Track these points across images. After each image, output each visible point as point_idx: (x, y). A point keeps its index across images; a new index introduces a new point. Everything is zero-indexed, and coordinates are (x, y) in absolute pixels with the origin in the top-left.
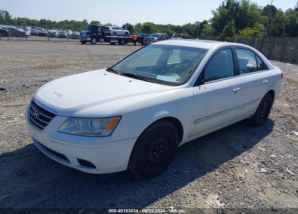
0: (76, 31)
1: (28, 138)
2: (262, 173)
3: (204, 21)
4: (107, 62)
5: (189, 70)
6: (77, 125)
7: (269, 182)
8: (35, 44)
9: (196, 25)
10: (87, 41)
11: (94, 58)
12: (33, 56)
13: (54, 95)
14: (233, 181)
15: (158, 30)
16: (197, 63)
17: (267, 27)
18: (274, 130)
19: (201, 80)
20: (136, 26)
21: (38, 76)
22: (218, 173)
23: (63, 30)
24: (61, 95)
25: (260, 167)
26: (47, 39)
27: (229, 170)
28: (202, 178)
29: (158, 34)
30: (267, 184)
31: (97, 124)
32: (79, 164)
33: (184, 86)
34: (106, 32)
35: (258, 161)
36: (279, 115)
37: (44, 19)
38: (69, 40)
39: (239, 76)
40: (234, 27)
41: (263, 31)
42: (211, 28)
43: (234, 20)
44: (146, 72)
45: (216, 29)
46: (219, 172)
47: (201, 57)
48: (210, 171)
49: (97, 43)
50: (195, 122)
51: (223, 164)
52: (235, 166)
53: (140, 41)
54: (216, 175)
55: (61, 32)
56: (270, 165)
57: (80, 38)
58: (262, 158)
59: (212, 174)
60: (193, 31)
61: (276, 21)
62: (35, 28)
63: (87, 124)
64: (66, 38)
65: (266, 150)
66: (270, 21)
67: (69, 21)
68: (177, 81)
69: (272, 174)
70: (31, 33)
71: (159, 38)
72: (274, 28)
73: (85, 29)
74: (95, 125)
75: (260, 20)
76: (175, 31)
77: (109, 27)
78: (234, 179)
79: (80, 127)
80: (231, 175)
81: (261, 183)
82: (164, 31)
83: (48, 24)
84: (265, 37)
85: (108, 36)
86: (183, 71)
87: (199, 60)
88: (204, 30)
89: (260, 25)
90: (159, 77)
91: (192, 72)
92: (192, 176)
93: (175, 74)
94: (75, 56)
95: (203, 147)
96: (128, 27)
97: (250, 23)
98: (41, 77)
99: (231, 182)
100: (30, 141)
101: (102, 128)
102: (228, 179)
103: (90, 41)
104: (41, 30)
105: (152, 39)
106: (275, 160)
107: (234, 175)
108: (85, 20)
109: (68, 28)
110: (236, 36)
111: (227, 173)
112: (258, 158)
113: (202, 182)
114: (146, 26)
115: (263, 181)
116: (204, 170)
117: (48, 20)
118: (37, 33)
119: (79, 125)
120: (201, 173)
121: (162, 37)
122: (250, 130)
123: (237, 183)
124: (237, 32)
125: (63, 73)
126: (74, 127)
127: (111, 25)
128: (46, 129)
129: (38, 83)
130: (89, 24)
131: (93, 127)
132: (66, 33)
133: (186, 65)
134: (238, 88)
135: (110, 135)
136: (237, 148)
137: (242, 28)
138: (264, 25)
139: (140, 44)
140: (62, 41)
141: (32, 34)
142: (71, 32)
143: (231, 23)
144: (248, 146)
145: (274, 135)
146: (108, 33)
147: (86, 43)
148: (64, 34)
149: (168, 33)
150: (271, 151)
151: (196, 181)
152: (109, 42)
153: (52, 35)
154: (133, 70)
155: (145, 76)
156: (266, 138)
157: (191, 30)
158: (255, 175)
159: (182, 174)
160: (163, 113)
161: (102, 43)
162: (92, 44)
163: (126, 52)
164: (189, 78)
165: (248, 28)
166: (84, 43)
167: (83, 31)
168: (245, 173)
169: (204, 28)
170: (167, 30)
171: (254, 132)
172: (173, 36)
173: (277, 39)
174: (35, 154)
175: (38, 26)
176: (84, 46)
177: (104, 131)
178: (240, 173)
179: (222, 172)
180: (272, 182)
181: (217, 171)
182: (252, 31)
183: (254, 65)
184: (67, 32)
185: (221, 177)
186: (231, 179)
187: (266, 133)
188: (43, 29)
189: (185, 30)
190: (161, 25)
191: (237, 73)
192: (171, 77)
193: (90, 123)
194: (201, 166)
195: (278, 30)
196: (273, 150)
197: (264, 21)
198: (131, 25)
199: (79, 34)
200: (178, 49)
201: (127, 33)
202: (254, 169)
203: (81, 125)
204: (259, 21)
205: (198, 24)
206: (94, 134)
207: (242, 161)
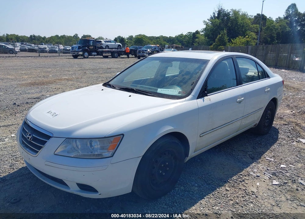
0: (67, 45)
1: (21, 161)
2: (274, 186)
3: (196, 31)
4: (101, 76)
5: (190, 82)
6: (75, 146)
7: (283, 194)
8: (25, 60)
9: (188, 36)
10: (79, 55)
11: (87, 72)
12: (23, 72)
13: (49, 115)
14: (246, 197)
15: (150, 42)
16: (198, 75)
17: (259, 35)
18: (280, 138)
19: (204, 92)
20: (128, 39)
21: (29, 93)
22: (228, 189)
23: (53, 45)
24: (56, 114)
25: (271, 179)
26: (37, 54)
27: (239, 184)
28: (213, 194)
29: (151, 45)
30: (281, 197)
31: (98, 145)
32: (79, 189)
33: (187, 98)
34: (98, 45)
35: (268, 172)
36: (283, 122)
37: (34, 35)
38: (61, 54)
39: (242, 85)
40: (226, 36)
41: (255, 39)
42: (203, 38)
43: (226, 30)
44: (146, 85)
45: (208, 38)
46: (229, 187)
47: (202, 68)
48: (220, 186)
49: (89, 57)
50: (201, 136)
51: (232, 178)
52: (245, 179)
53: (133, 53)
54: (227, 190)
55: (52, 47)
56: (282, 176)
57: (72, 52)
58: (272, 169)
59: (222, 189)
60: (186, 41)
61: (267, 29)
62: (25, 44)
63: (86, 145)
64: (57, 53)
65: (274, 160)
66: (261, 29)
67: (60, 36)
68: (179, 93)
69: (285, 186)
70: (20, 49)
71: (152, 49)
72: (265, 36)
73: (76, 43)
74: (95, 145)
75: (251, 28)
76: (167, 42)
77: (101, 40)
78: (246, 194)
79: (78, 148)
80: (242, 190)
81: (275, 196)
82: (156, 42)
83: (38, 40)
84: (258, 45)
85: (101, 50)
86: (185, 83)
87: (200, 72)
88: (197, 40)
89: (252, 33)
90: (160, 91)
91: (194, 84)
92: (201, 193)
93: (177, 87)
94: (67, 71)
95: (209, 160)
96: (120, 39)
97: (242, 32)
98: (33, 93)
99: (243, 197)
100: (23, 164)
101: (102, 148)
102: (240, 194)
103: (82, 55)
104: (31, 46)
105: (146, 50)
106: (286, 171)
107: (246, 189)
108: (76, 34)
109: (58, 43)
110: (229, 45)
111: (238, 188)
112: (268, 170)
113: (212, 199)
114: (138, 39)
115: (277, 194)
116: (213, 186)
117: (38, 35)
118: (27, 49)
119: (77, 146)
120: (211, 190)
121: (155, 48)
122: (255, 139)
123: (249, 198)
124: (230, 41)
125: (55, 89)
126: (71, 149)
127: (102, 39)
128: (41, 152)
129: (29, 101)
130: (80, 38)
131: (92, 148)
132: (56, 48)
133: (187, 77)
134: (242, 98)
135: (112, 156)
136: (244, 159)
137: (234, 37)
138: (255, 34)
139: (134, 56)
140: (53, 56)
141: (22, 50)
142: (62, 47)
143: (223, 32)
144: (256, 157)
145: (280, 143)
146: (100, 46)
147: (78, 57)
148: (55, 49)
149: (161, 44)
150: (280, 161)
151: (206, 199)
152: (102, 55)
153: (43, 51)
154: (131, 84)
155: (145, 89)
156: (273, 147)
157: (184, 40)
158: (268, 188)
159: (190, 192)
160: (168, 129)
161: (94, 57)
162: (85, 58)
163: (120, 65)
164: (192, 90)
165: (240, 37)
166: (75, 57)
167: (74, 46)
168: (256, 187)
169: (197, 38)
170: (159, 42)
171: (259, 142)
172: (166, 47)
173: (270, 46)
174: (28, 178)
175: (27, 42)
176: (76, 60)
177: (105, 152)
178: (252, 187)
179: (233, 186)
180: (286, 195)
181: (227, 186)
182: (244, 40)
183: (255, 74)
184: (58, 47)
185: (231, 192)
186: (243, 194)
187: (272, 142)
188: (33, 45)
189: (177, 41)
190: (153, 37)
191: (239, 82)
192: (172, 90)
193: (89, 144)
194: (209, 182)
195: (269, 38)
196: (281, 159)
197: (255, 30)
198: (123, 37)
199: (70, 48)
200: (178, 61)
201: (119, 45)
202: (265, 181)
203: (80, 147)
204: (251, 30)
205: (190, 34)
206: (94, 155)
207: (252, 173)
